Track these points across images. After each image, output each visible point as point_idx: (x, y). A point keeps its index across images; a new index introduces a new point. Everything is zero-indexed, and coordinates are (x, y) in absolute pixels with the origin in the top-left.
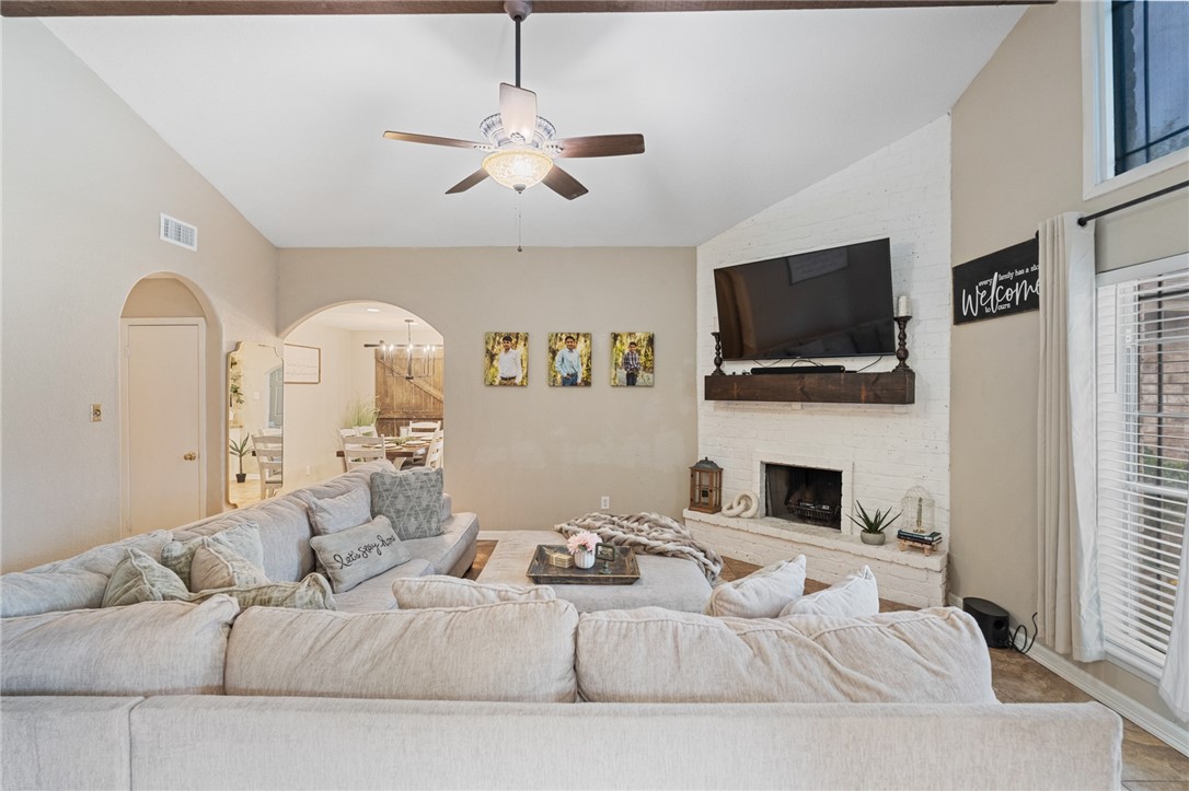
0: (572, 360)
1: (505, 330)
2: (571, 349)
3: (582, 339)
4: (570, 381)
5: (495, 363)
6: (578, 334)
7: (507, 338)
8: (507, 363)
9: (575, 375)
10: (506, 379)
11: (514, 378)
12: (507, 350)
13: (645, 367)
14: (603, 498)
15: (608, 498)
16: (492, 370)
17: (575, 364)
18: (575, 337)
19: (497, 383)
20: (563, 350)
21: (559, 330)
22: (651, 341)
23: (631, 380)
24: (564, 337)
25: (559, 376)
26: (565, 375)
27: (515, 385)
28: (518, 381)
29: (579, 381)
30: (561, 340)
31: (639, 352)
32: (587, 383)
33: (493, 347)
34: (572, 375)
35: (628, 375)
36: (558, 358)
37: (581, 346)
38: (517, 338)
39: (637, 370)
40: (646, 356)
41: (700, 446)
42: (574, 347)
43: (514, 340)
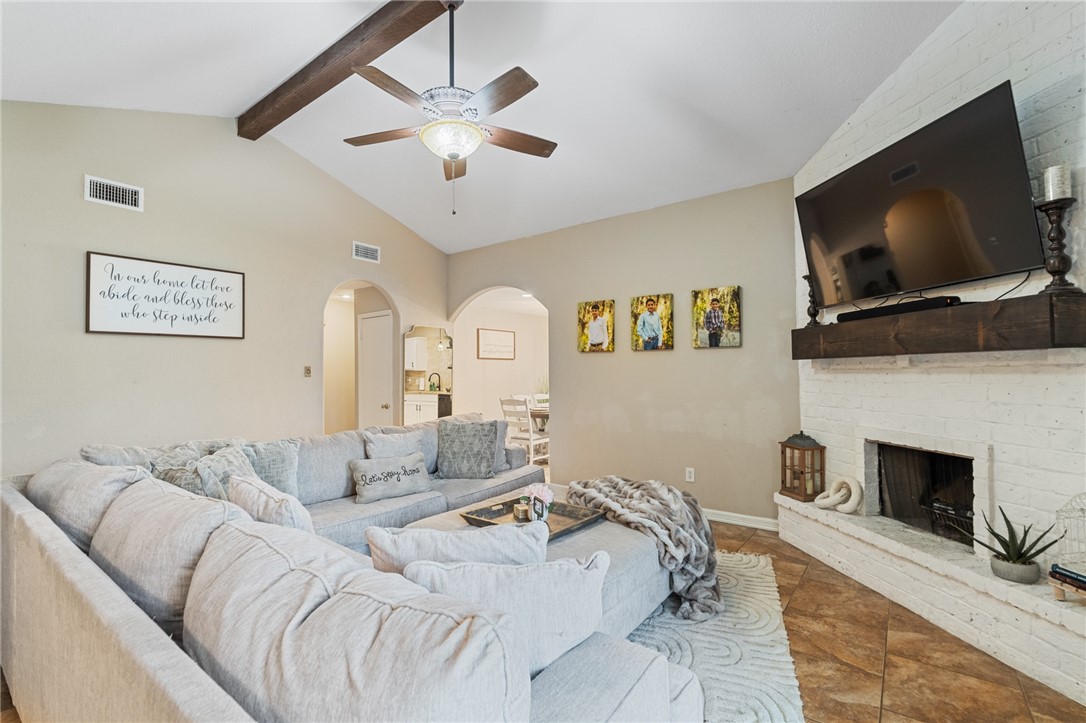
0: (653, 323)
1: (594, 298)
2: (652, 311)
3: (662, 301)
4: (651, 345)
5: (586, 331)
6: (658, 296)
7: (595, 307)
8: (597, 331)
9: (656, 339)
10: (594, 345)
11: (601, 344)
12: (595, 318)
13: (730, 326)
14: (688, 469)
15: (692, 470)
16: (584, 337)
17: (655, 327)
18: (655, 299)
19: (587, 349)
20: (644, 314)
21: (640, 295)
22: (737, 295)
23: (714, 341)
24: (645, 300)
25: (641, 340)
26: (647, 339)
27: (602, 351)
28: (605, 347)
29: (660, 344)
30: (642, 303)
31: (722, 309)
32: (669, 346)
33: (584, 316)
34: (653, 339)
35: (711, 336)
36: (640, 322)
37: (662, 308)
38: (603, 305)
39: (720, 328)
40: (731, 312)
41: (802, 418)
42: (655, 310)
43: (601, 308)
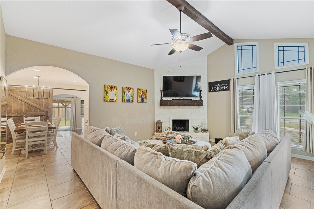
1: (111, 84)
2: (129, 92)
3: (131, 89)
4: (128, 101)
5: (108, 94)
6: (131, 88)
7: (112, 87)
8: (111, 95)
9: (130, 99)
10: (111, 100)
11: (113, 99)
12: (111, 91)
13: (145, 98)
14: (136, 133)
15: (137, 133)
16: (107, 97)
17: (130, 96)
18: (130, 89)
19: (108, 101)
20: (127, 92)
21: (126, 87)
22: (146, 91)
23: (142, 101)
24: (127, 88)
25: (126, 100)
26: (127, 99)
27: (114, 101)
28: (115, 100)
29: (131, 101)
30: (126, 89)
31: (144, 94)
32: (132, 101)
33: (107, 89)
34: (129, 99)
35: (142, 100)
36: (125, 94)
37: (131, 91)
38: (114, 87)
39: (144, 98)
40: (146, 95)
41: (155, 117)
42: (130, 91)
43: (113, 88)
